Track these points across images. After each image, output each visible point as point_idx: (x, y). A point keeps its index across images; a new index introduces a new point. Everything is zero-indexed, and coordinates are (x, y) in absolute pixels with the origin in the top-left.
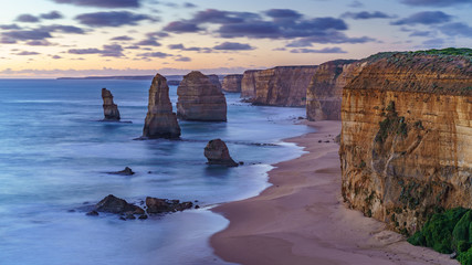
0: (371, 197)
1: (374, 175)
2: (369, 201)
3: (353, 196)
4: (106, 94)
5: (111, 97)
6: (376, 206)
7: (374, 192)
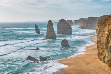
0: (105, 57)
1: (106, 50)
2: (104, 58)
3: (100, 56)
4: (36, 26)
5: (38, 27)
6: (106, 60)
7: (105, 56)
